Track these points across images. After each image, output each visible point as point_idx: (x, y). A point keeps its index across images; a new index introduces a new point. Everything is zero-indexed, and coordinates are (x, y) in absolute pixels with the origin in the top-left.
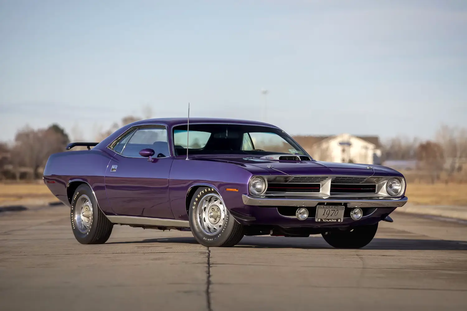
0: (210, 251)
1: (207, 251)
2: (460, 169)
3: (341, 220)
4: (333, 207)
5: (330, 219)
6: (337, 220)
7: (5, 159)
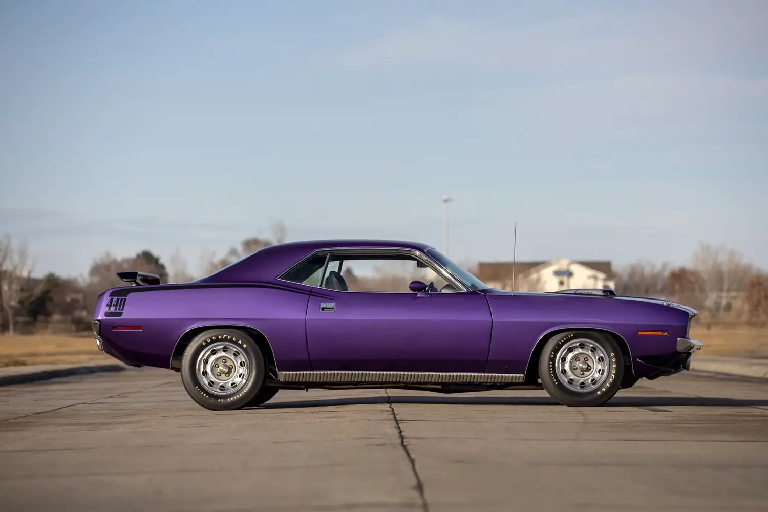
0: (393, 409)
1: (390, 409)
2: (729, 307)
7: (74, 301)
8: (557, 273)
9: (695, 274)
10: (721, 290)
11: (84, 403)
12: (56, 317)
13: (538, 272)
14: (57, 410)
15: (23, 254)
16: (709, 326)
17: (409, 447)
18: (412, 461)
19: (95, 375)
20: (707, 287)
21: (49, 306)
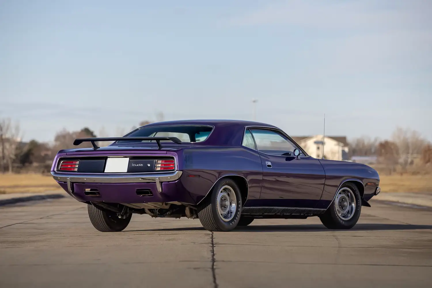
2: (412, 163)
7: (46, 155)
8: (316, 143)
10: (408, 153)
11: (21, 223)
12: (35, 164)
13: (305, 142)
15: (17, 129)
16: (402, 174)
19: (44, 201)
20: (400, 151)
21: (31, 158)
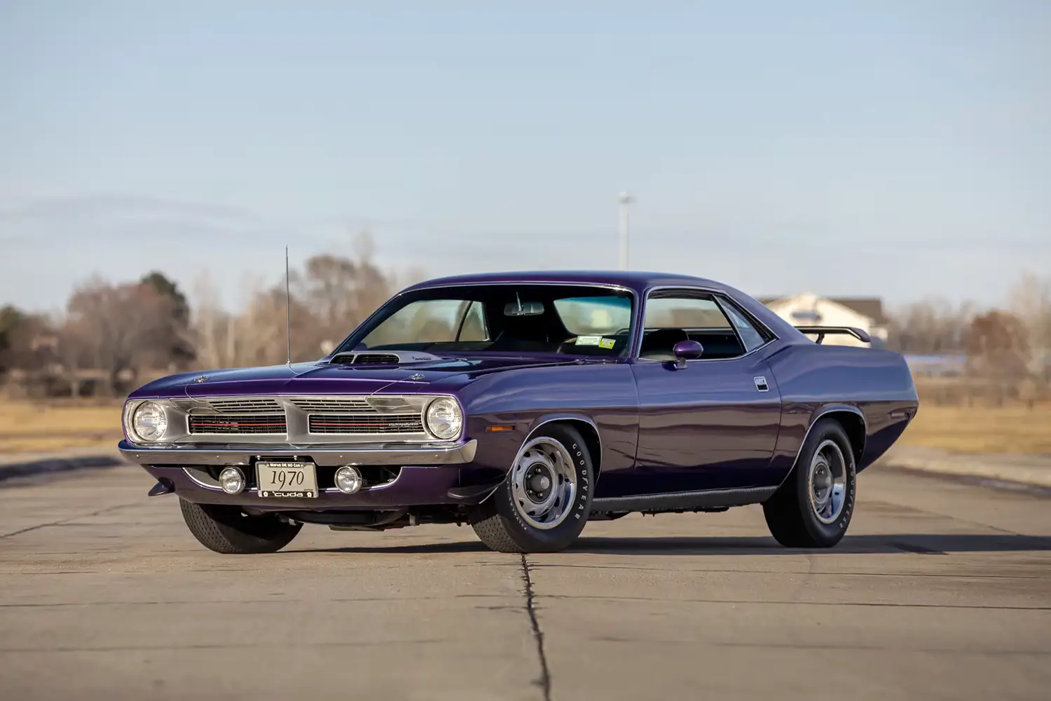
3: (312, 493)
4: (289, 465)
5: (289, 492)
6: (305, 493)
7: (44, 349)
8: (798, 316)
9: (1012, 320)
11: (55, 524)
14: (13, 534)
17: (537, 612)
18: (540, 637)
20: (1031, 341)
